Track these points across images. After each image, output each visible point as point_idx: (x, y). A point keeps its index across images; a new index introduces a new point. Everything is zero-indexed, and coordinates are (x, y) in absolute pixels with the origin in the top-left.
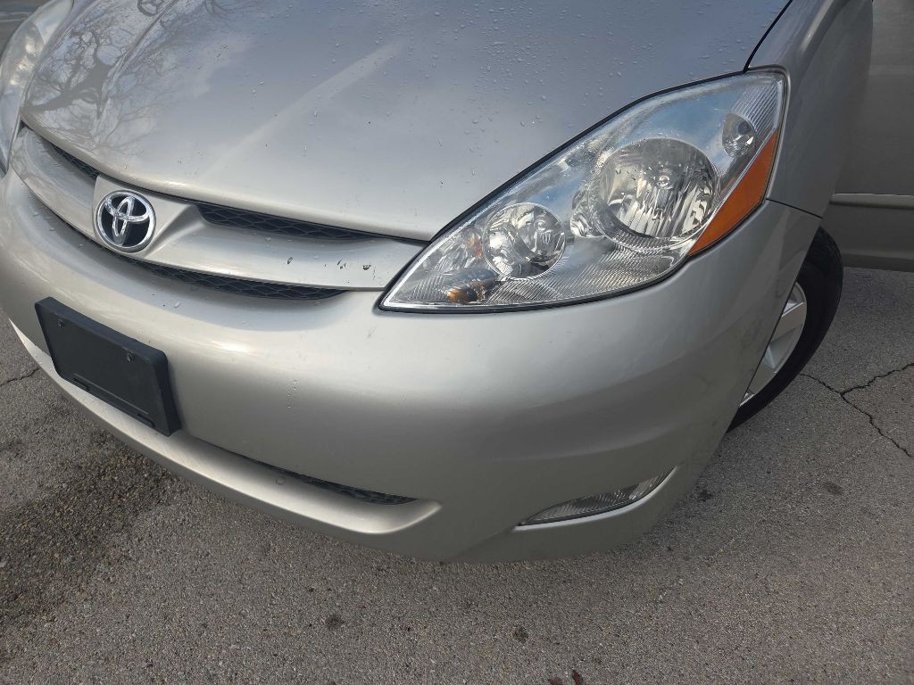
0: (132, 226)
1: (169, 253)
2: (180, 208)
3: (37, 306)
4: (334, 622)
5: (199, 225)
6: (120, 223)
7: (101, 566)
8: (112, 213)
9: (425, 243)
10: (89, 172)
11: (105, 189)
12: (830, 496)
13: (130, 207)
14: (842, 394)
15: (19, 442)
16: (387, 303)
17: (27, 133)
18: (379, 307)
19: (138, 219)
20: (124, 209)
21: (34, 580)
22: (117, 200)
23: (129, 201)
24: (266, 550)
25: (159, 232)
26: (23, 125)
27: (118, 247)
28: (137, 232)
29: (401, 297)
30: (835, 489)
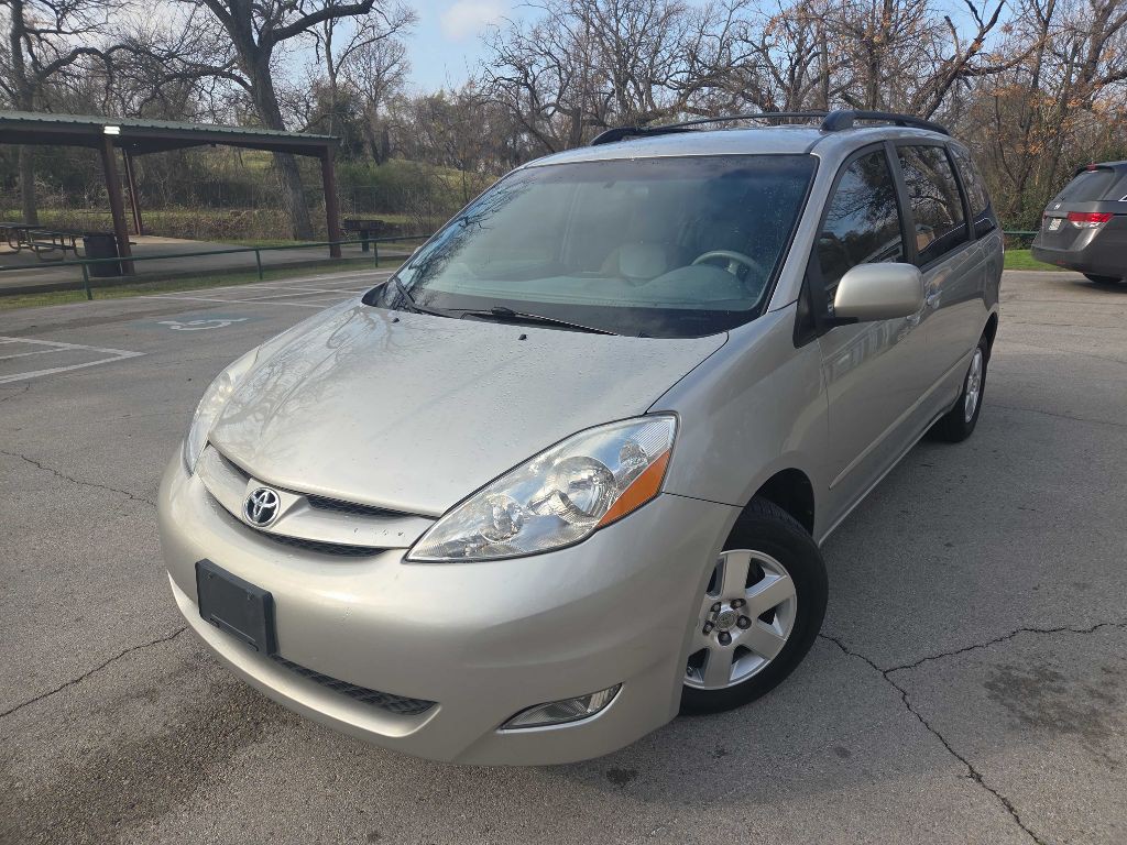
0: (265, 509)
1: (285, 527)
2: (296, 498)
3: (197, 565)
4: (374, 836)
5: (306, 509)
6: (259, 507)
7: (201, 787)
8: (255, 502)
9: (436, 518)
10: (245, 475)
11: (254, 486)
12: (838, 759)
13: (266, 499)
14: (885, 673)
15: (154, 691)
16: (411, 557)
17: (210, 448)
18: (405, 559)
19: (269, 506)
20: (262, 500)
21: (149, 795)
22: (258, 494)
23: (266, 494)
24: (332, 781)
25: (280, 515)
26: (209, 443)
27: (254, 523)
28: (267, 514)
29: (417, 553)
30: (843, 753)
